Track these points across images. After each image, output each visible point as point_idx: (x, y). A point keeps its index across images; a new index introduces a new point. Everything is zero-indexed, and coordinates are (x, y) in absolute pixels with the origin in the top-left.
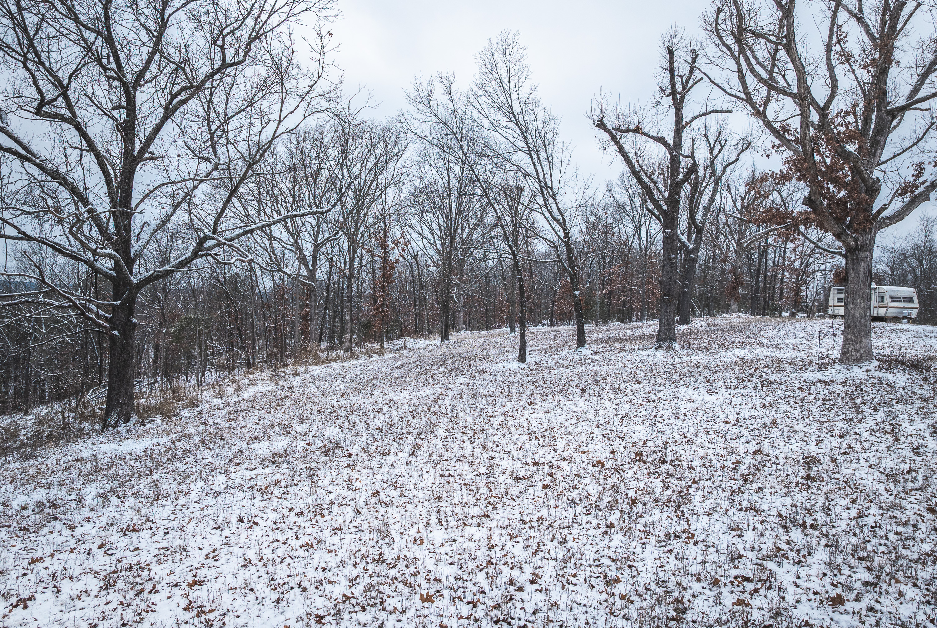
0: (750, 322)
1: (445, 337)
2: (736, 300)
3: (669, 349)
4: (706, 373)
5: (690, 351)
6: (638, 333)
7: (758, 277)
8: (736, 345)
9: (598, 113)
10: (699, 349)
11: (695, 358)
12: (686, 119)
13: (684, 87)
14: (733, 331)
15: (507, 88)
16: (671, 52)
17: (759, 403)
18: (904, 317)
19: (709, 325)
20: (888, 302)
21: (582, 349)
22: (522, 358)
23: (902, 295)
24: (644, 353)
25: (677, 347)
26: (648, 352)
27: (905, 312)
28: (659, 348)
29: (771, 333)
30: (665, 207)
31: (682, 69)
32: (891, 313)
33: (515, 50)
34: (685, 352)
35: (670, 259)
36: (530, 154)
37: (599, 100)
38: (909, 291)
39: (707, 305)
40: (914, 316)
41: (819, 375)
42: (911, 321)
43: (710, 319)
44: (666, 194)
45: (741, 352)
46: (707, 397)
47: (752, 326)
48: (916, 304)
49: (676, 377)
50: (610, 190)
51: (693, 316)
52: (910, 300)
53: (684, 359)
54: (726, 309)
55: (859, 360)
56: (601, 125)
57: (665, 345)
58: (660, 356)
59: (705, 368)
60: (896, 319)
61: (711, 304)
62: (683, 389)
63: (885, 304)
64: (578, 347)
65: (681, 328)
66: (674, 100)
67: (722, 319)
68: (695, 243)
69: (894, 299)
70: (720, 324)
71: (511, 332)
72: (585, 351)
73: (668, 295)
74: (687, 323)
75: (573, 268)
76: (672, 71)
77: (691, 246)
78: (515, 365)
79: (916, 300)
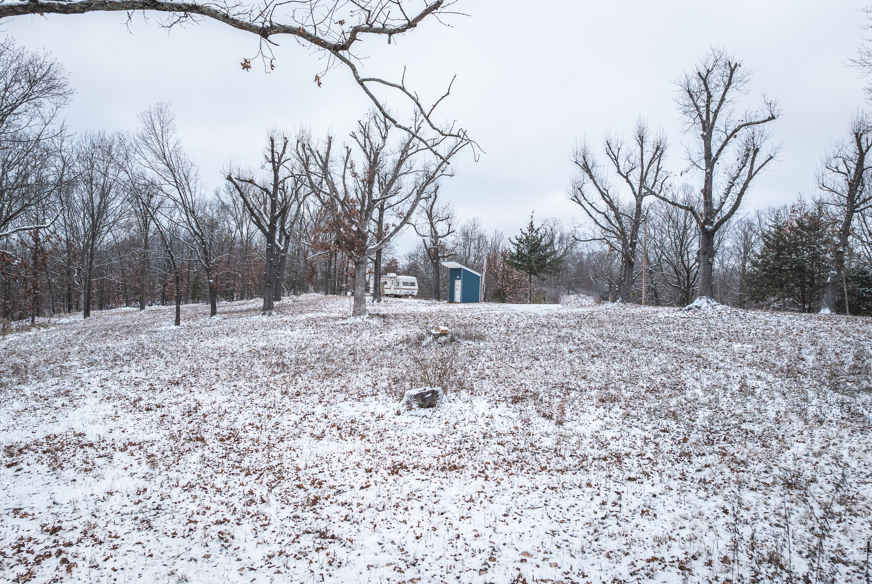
0: (320, 299)
1: (87, 314)
2: (312, 284)
3: (270, 314)
4: (291, 324)
5: (282, 315)
6: (245, 307)
7: (330, 266)
8: (308, 311)
9: (228, 171)
10: (288, 314)
11: (285, 319)
12: (281, 179)
13: (280, 160)
14: (308, 305)
15: (161, 140)
16: (272, 141)
17: (312, 332)
18: (410, 295)
19: (294, 301)
20: (401, 286)
21: (214, 317)
22: (177, 323)
23: (409, 281)
24: (255, 317)
25: (274, 313)
26: (258, 317)
27: (410, 292)
28: (264, 314)
29: (331, 305)
30: (268, 230)
31: (279, 149)
32: (403, 292)
33: (167, 114)
34: (279, 316)
35: (271, 262)
36: (177, 187)
37: (229, 164)
38: (413, 279)
39: (294, 287)
40: (415, 294)
41: (342, 322)
42: (415, 297)
43: (294, 297)
44: (269, 222)
45: (310, 315)
46: (291, 332)
47: (321, 302)
48: (416, 287)
49: (276, 326)
50: (217, 194)
51: (283, 296)
52: (413, 284)
53: (279, 319)
54: (306, 291)
55: (360, 314)
56: (229, 178)
57: (267, 312)
58: (265, 318)
59: (290, 322)
60: (406, 296)
61: (297, 286)
62: (280, 331)
63: (399, 287)
64: (212, 316)
65: (276, 303)
66: (274, 165)
67: (304, 297)
68: (285, 246)
69: (405, 284)
70: (301, 301)
71: (141, 310)
72: (217, 318)
73: (269, 283)
74: (280, 300)
75: (208, 265)
76: (273, 151)
77: (282, 248)
78: (174, 327)
79: (416, 284)
